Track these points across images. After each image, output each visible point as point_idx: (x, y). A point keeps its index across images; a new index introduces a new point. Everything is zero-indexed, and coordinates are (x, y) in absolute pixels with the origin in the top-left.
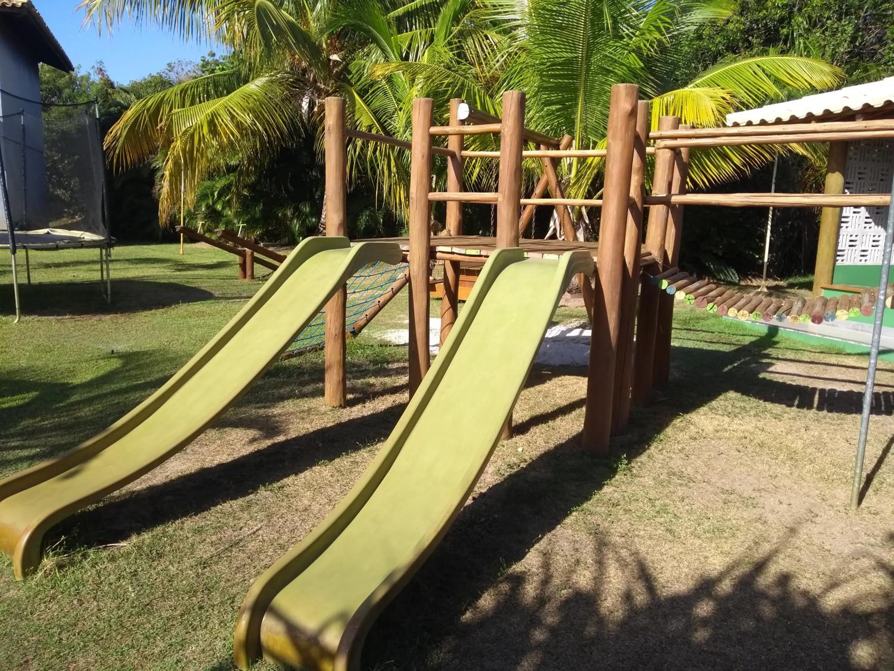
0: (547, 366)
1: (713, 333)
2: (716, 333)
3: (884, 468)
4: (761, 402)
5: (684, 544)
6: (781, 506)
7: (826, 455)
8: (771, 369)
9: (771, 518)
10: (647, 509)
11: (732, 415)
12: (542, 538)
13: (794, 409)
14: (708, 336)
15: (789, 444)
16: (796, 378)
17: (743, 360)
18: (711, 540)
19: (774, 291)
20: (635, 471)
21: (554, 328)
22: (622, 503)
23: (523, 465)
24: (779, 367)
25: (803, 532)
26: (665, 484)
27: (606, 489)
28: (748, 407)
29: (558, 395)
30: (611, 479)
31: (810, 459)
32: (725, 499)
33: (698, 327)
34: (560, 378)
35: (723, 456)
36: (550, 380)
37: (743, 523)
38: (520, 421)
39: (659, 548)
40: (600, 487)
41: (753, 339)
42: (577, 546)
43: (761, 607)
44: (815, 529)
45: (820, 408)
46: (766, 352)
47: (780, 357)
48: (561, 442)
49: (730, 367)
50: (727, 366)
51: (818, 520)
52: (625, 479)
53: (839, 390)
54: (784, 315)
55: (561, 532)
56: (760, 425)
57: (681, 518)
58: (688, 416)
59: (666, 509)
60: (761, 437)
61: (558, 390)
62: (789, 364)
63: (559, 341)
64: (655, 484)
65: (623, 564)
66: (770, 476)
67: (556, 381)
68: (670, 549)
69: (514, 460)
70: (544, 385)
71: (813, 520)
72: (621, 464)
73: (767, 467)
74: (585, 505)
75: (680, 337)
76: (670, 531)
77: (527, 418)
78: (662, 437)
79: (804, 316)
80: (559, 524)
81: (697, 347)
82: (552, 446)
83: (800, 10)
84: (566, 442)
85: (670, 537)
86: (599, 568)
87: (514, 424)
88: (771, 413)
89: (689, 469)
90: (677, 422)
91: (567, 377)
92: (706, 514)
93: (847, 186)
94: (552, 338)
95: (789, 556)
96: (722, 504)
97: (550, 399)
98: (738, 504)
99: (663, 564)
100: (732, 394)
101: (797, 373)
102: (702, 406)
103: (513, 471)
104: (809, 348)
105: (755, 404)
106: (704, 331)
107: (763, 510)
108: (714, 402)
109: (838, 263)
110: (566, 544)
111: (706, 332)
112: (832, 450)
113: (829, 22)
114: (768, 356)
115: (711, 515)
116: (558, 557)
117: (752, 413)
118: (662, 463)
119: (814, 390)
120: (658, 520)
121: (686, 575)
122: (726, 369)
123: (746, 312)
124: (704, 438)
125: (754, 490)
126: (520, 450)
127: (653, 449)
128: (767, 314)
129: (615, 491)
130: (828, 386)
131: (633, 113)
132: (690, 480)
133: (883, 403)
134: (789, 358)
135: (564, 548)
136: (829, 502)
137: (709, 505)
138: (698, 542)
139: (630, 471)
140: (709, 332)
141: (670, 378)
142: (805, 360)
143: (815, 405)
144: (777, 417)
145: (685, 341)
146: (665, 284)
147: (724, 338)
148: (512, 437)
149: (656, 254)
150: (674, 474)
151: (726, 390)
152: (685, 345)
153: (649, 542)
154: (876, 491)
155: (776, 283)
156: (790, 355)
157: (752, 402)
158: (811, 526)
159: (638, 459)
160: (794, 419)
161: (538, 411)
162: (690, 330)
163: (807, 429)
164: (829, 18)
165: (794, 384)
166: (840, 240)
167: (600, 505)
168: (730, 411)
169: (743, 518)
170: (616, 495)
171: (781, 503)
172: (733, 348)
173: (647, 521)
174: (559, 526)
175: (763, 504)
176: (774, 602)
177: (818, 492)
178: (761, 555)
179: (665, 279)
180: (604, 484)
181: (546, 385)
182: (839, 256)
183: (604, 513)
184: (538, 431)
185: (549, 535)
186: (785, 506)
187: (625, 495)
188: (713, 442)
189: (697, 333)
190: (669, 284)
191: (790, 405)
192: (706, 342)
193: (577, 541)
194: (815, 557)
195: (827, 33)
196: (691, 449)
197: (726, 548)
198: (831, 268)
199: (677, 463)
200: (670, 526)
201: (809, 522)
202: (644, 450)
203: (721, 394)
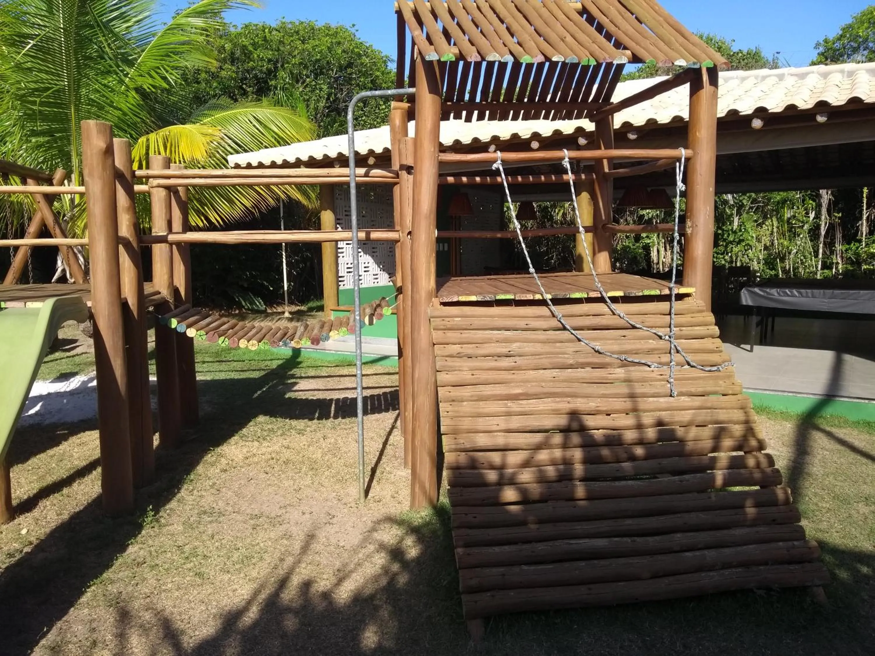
0: (63, 424)
1: (244, 361)
2: (246, 361)
3: (384, 459)
4: (287, 420)
5: (213, 584)
6: (304, 517)
7: (340, 458)
8: (296, 388)
9: (294, 530)
10: (175, 558)
11: (261, 440)
12: (48, 631)
13: (315, 421)
14: (238, 366)
15: (310, 456)
16: (316, 392)
17: (271, 384)
18: (239, 571)
19: (297, 316)
20: (163, 521)
21: (72, 379)
22: (148, 559)
23: (27, 549)
24: (303, 385)
25: (321, 535)
26: (194, 526)
27: (131, 549)
28: (275, 427)
29: (76, 455)
30: (135, 536)
31: (327, 466)
32: (254, 525)
33: (230, 357)
34: (79, 436)
35: (252, 481)
36: (66, 439)
37: (270, 544)
38: (26, 497)
39: (187, 597)
40: (123, 548)
41: (280, 362)
42: (94, 625)
43: (286, 623)
44: (331, 530)
45: (336, 417)
46: (291, 373)
47: (303, 375)
48: (77, 510)
49: (259, 392)
50: (256, 392)
51: (335, 520)
52: (152, 532)
53: (350, 397)
54: (288, 341)
55: (76, 614)
56: (285, 443)
57: (210, 557)
58: (219, 450)
59: (196, 552)
60: (287, 454)
61: (76, 450)
62: (311, 380)
63: (78, 394)
64: (185, 528)
65: (145, 630)
66: (295, 490)
67: (74, 440)
68: (199, 593)
69: (17, 545)
70: (58, 448)
71: (331, 521)
72: (147, 517)
73: (292, 482)
74: (105, 575)
75: (212, 370)
76: (199, 575)
77: (35, 491)
78: (192, 477)
79: (304, 339)
80: (72, 606)
81: (228, 377)
82: (66, 516)
83: (282, 66)
84: (86, 508)
85: (199, 581)
86: (120, 641)
87: (14, 503)
88: (296, 430)
89: (220, 503)
90: (209, 458)
91: (88, 433)
92: (235, 545)
93: (338, 221)
94: (70, 392)
95: (310, 564)
96: (251, 531)
97: (65, 462)
98: (266, 526)
99: (191, 612)
100: (261, 419)
101: (316, 388)
102: (233, 436)
103: (14, 559)
104: (326, 364)
105: (282, 424)
106: (235, 361)
107: (288, 525)
108: (244, 430)
109: (341, 288)
110: (80, 627)
111: (237, 361)
112: (346, 453)
113: (308, 80)
114: (293, 376)
115: (241, 544)
116: (70, 646)
117: (280, 432)
118: (192, 505)
119: (331, 400)
120: (189, 566)
121: (214, 616)
122: (256, 395)
123: (255, 342)
124: (234, 468)
125: (280, 507)
126: (24, 532)
127: (183, 493)
128: (274, 342)
129: (141, 549)
130: (341, 395)
131: (109, 151)
132: (221, 514)
133: (383, 403)
134: (310, 375)
135: (78, 634)
136: (344, 501)
137: (239, 535)
138: (226, 577)
139: (157, 521)
140: (240, 361)
141: (201, 413)
142: (323, 375)
143: (332, 415)
144: (301, 432)
145: (217, 373)
146: (174, 323)
147: (254, 365)
148: (14, 518)
149: (165, 293)
150: (205, 513)
151: (255, 416)
152: (217, 378)
153: (177, 594)
154: (379, 482)
155: (298, 308)
156: (312, 372)
157: (280, 422)
158: (328, 528)
159: (167, 507)
160: (315, 430)
161: (50, 480)
162: (222, 361)
163: (325, 438)
164: (308, 77)
165: (315, 398)
166: (340, 268)
167: (123, 569)
168: (259, 435)
169: (270, 539)
170: (142, 552)
171: (304, 514)
172: (263, 373)
173: (175, 571)
174: (72, 609)
175: (289, 519)
176: (296, 612)
177: (335, 494)
178: (286, 571)
179: (173, 317)
180: (129, 545)
181: (61, 447)
182: (340, 281)
183: (127, 577)
184: (48, 503)
185: (59, 624)
186: (307, 516)
187: (152, 549)
188: (243, 470)
189: (229, 363)
190: (179, 322)
191: (311, 419)
192: (237, 371)
193: (95, 620)
194: (332, 557)
195: (308, 89)
196: (222, 482)
197: (254, 574)
198: (336, 292)
199: (208, 500)
200: (199, 569)
201: (328, 525)
202: (174, 495)
203: (250, 421)
